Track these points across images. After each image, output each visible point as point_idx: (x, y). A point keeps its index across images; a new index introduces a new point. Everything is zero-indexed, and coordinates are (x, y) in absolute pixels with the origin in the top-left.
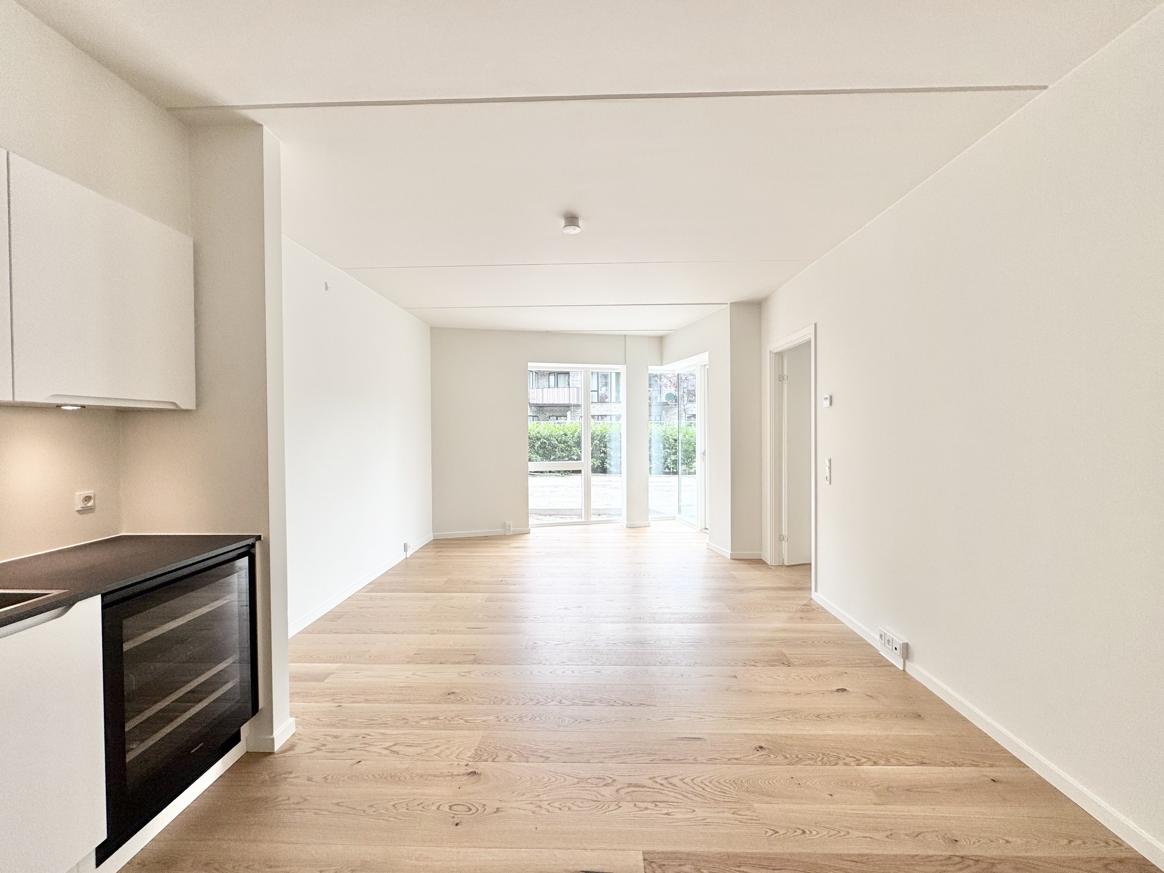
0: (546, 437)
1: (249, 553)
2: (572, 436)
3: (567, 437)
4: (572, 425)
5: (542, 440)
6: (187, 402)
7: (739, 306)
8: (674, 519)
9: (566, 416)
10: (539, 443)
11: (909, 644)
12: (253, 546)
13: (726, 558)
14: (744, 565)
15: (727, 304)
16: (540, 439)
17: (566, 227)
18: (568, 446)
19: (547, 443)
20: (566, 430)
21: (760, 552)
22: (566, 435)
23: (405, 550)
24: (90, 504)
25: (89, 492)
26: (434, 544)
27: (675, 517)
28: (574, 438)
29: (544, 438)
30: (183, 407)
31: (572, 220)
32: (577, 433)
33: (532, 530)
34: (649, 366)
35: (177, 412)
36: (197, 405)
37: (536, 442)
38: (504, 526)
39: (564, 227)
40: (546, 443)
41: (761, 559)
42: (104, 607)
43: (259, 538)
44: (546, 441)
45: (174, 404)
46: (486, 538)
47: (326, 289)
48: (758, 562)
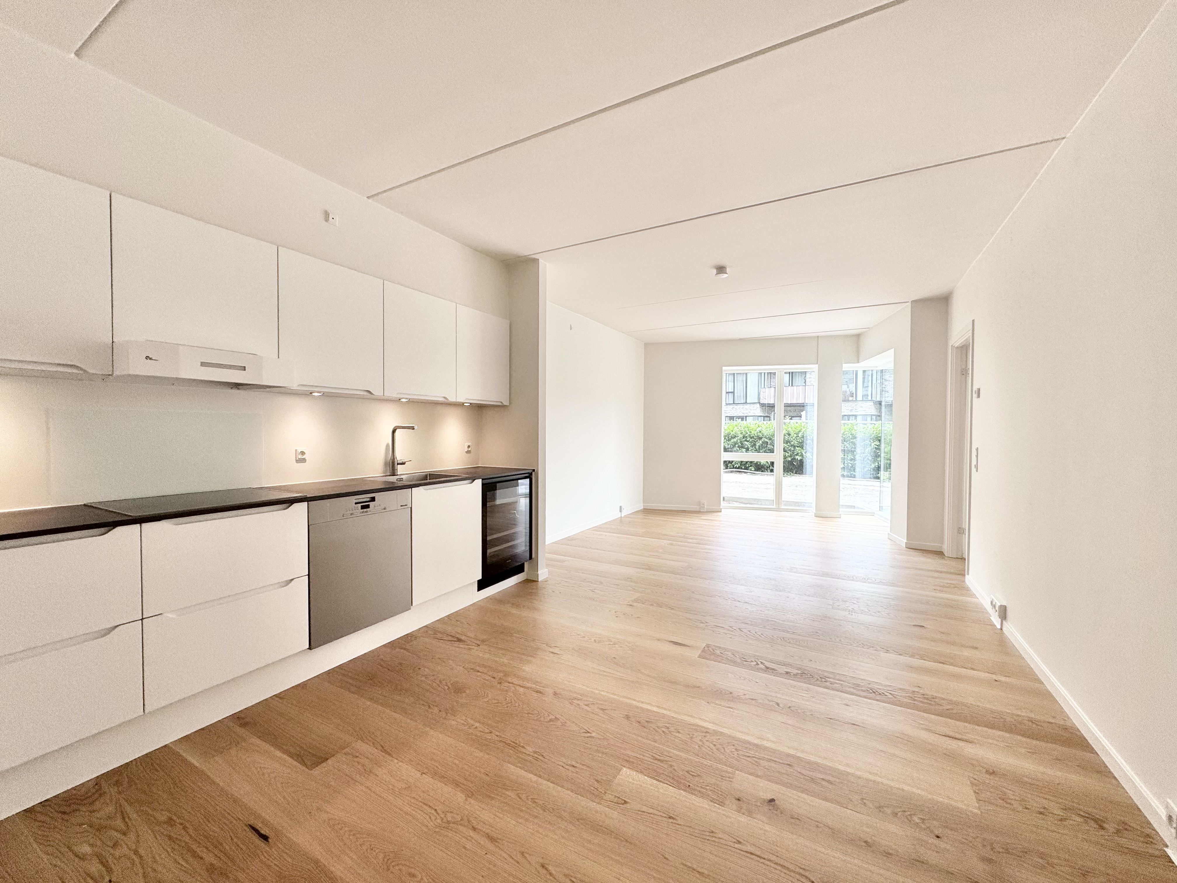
0: (767, 437)
1: (530, 475)
2: (795, 435)
3: (791, 436)
4: (797, 425)
5: (763, 440)
6: (506, 403)
7: (919, 304)
8: (873, 514)
9: (801, 417)
10: (761, 442)
11: (1007, 607)
12: (531, 474)
13: (902, 546)
14: (917, 553)
15: (908, 302)
16: (762, 438)
17: (718, 275)
18: (791, 446)
19: (769, 442)
20: (790, 429)
21: (940, 545)
22: (789, 435)
23: (621, 511)
24: (469, 449)
25: (469, 444)
26: (643, 511)
27: (874, 514)
28: (798, 438)
29: (765, 437)
30: (505, 404)
31: (721, 269)
32: (801, 433)
33: (723, 510)
34: (843, 364)
35: (503, 406)
36: (510, 403)
37: (757, 441)
38: (699, 503)
39: (716, 274)
40: (767, 442)
41: (943, 552)
42: (483, 484)
43: (534, 470)
44: (767, 440)
45: (501, 402)
46: (684, 511)
47: (571, 329)
48: (940, 554)
